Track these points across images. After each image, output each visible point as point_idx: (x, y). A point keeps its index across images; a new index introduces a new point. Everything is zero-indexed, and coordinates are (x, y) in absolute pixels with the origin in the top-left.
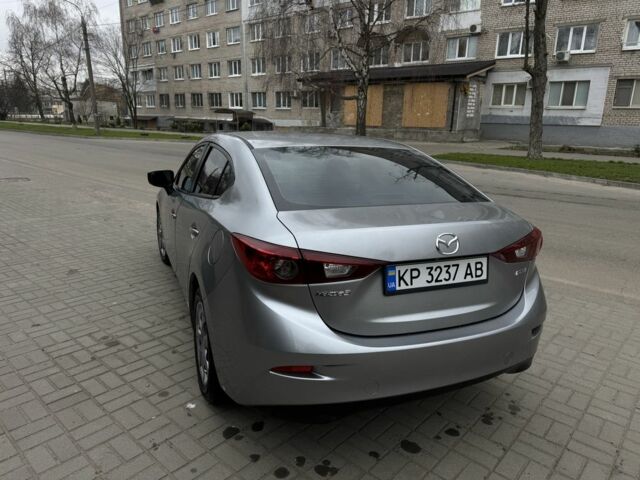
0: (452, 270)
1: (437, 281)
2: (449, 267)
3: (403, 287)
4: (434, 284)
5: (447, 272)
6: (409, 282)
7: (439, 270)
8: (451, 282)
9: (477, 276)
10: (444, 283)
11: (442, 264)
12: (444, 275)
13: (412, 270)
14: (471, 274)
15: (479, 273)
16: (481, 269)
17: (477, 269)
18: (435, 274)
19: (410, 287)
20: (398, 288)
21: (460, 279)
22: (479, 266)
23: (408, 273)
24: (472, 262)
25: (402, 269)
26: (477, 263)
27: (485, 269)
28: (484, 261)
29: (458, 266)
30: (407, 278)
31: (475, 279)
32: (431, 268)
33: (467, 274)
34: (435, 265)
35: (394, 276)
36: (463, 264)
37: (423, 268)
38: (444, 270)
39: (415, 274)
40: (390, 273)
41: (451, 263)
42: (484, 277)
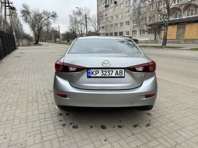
0: (111, 72)
1: (105, 75)
2: (109, 71)
3: (93, 76)
4: (104, 76)
5: (109, 73)
6: (95, 74)
7: (105, 72)
8: (110, 76)
9: (120, 75)
10: (107, 76)
11: (107, 70)
12: (107, 74)
13: (96, 71)
14: (118, 74)
15: (121, 74)
16: (122, 73)
18: (104, 73)
19: (95, 76)
20: (91, 76)
21: (114, 75)
22: (121, 72)
23: (95, 72)
24: (118, 70)
25: (93, 70)
26: (120, 71)
27: (123, 73)
28: (123, 70)
29: (113, 71)
30: (94, 73)
32: (103, 71)
33: (116, 74)
34: (104, 70)
35: (90, 72)
36: (115, 71)
37: (100, 71)
38: (108, 72)
39: (97, 72)
40: (89, 71)
41: (110, 70)
42: (123, 75)
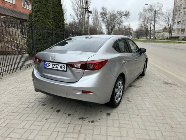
0: (57, 66)
3: (47, 67)
4: (53, 68)
8: (57, 69)
10: (55, 68)
11: (55, 64)
12: (55, 67)
14: (61, 68)
17: (63, 67)
18: (53, 66)
21: (59, 68)
22: (64, 66)
23: (48, 64)
24: (62, 65)
26: (63, 66)
27: (65, 67)
29: (58, 65)
30: (48, 65)
31: (62, 70)
33: (60, 68)
34: (53, 63)
36: (60, 65)
37: (51, 63)
38: (55, 65)
39: (49, 64)
40: (45, 63)
41: (57, 64)
42: (65, 70)
